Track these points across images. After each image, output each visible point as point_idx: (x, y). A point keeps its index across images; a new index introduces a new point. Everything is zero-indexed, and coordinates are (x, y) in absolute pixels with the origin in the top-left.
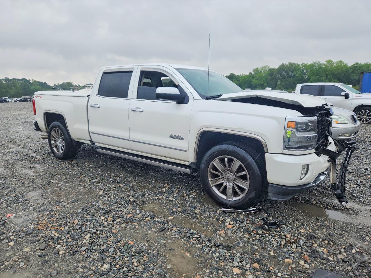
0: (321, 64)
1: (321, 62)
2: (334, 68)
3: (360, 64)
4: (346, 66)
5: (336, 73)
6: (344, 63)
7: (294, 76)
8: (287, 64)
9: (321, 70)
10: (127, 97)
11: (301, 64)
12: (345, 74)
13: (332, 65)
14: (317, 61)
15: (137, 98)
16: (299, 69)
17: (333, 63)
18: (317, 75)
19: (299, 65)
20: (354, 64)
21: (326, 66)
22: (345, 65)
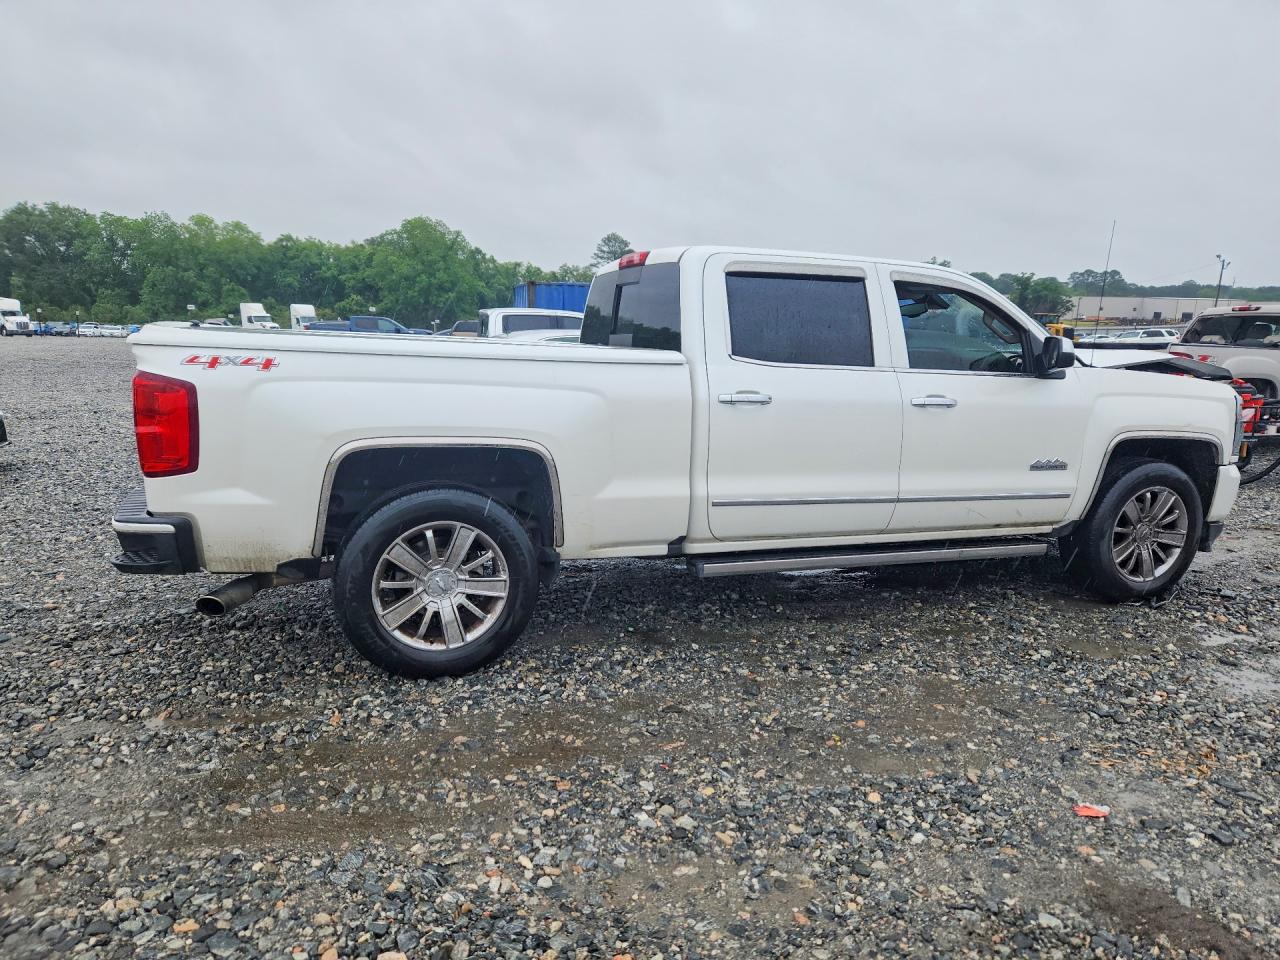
0: (174, 224)
1: (174, 219)
2: (221, 243)
3: (297, 240)
4: (255, 241)
5: (230, 263)
6: (251, 232)
7: (79, 256)
8: (41, 207)
9: (177, 246)
10: (872, 364)
11: (98, 215)
12: (258, 268)
13: (213, 237)
14: (159, 213)
15: (911, 367)
16: (95, 232)
17: (216, 227)
18: (168, 263)
19: (91, 218)
20: (281, 240)
21: (194, 235)
22: (251, 239)
